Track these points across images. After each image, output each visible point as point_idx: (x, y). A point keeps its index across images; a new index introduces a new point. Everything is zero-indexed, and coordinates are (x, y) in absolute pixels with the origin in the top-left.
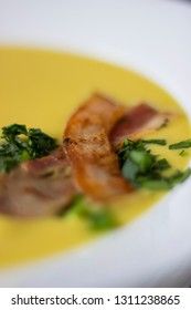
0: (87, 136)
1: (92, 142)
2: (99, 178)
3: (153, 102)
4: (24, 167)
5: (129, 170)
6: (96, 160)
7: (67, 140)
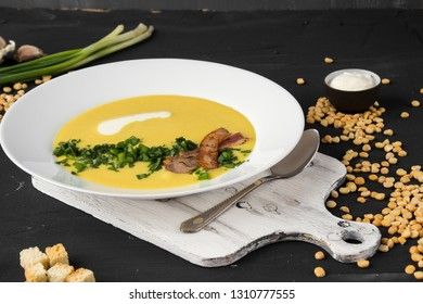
0: (210, 144)
1: (211, 146)
2: (208, 160)
3: (245, 133)
4: (181, 154)
5: (221, 158)
6: (209, 154)
7: (201, 145)
